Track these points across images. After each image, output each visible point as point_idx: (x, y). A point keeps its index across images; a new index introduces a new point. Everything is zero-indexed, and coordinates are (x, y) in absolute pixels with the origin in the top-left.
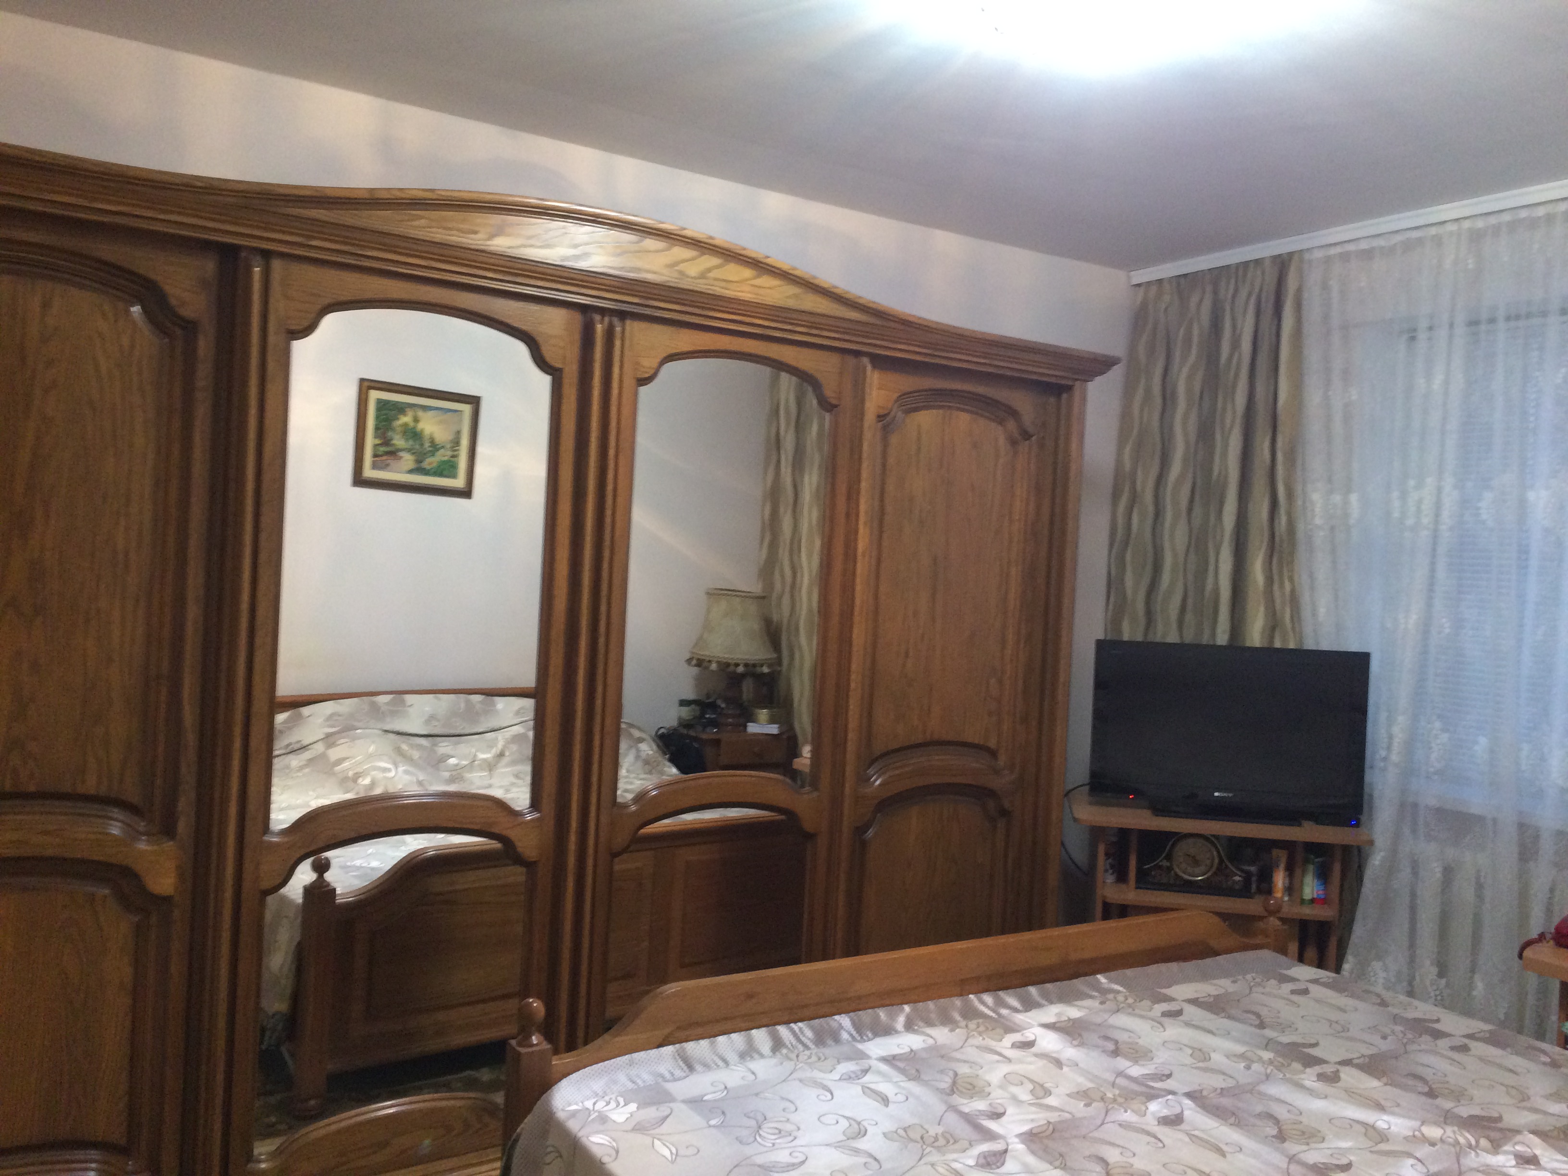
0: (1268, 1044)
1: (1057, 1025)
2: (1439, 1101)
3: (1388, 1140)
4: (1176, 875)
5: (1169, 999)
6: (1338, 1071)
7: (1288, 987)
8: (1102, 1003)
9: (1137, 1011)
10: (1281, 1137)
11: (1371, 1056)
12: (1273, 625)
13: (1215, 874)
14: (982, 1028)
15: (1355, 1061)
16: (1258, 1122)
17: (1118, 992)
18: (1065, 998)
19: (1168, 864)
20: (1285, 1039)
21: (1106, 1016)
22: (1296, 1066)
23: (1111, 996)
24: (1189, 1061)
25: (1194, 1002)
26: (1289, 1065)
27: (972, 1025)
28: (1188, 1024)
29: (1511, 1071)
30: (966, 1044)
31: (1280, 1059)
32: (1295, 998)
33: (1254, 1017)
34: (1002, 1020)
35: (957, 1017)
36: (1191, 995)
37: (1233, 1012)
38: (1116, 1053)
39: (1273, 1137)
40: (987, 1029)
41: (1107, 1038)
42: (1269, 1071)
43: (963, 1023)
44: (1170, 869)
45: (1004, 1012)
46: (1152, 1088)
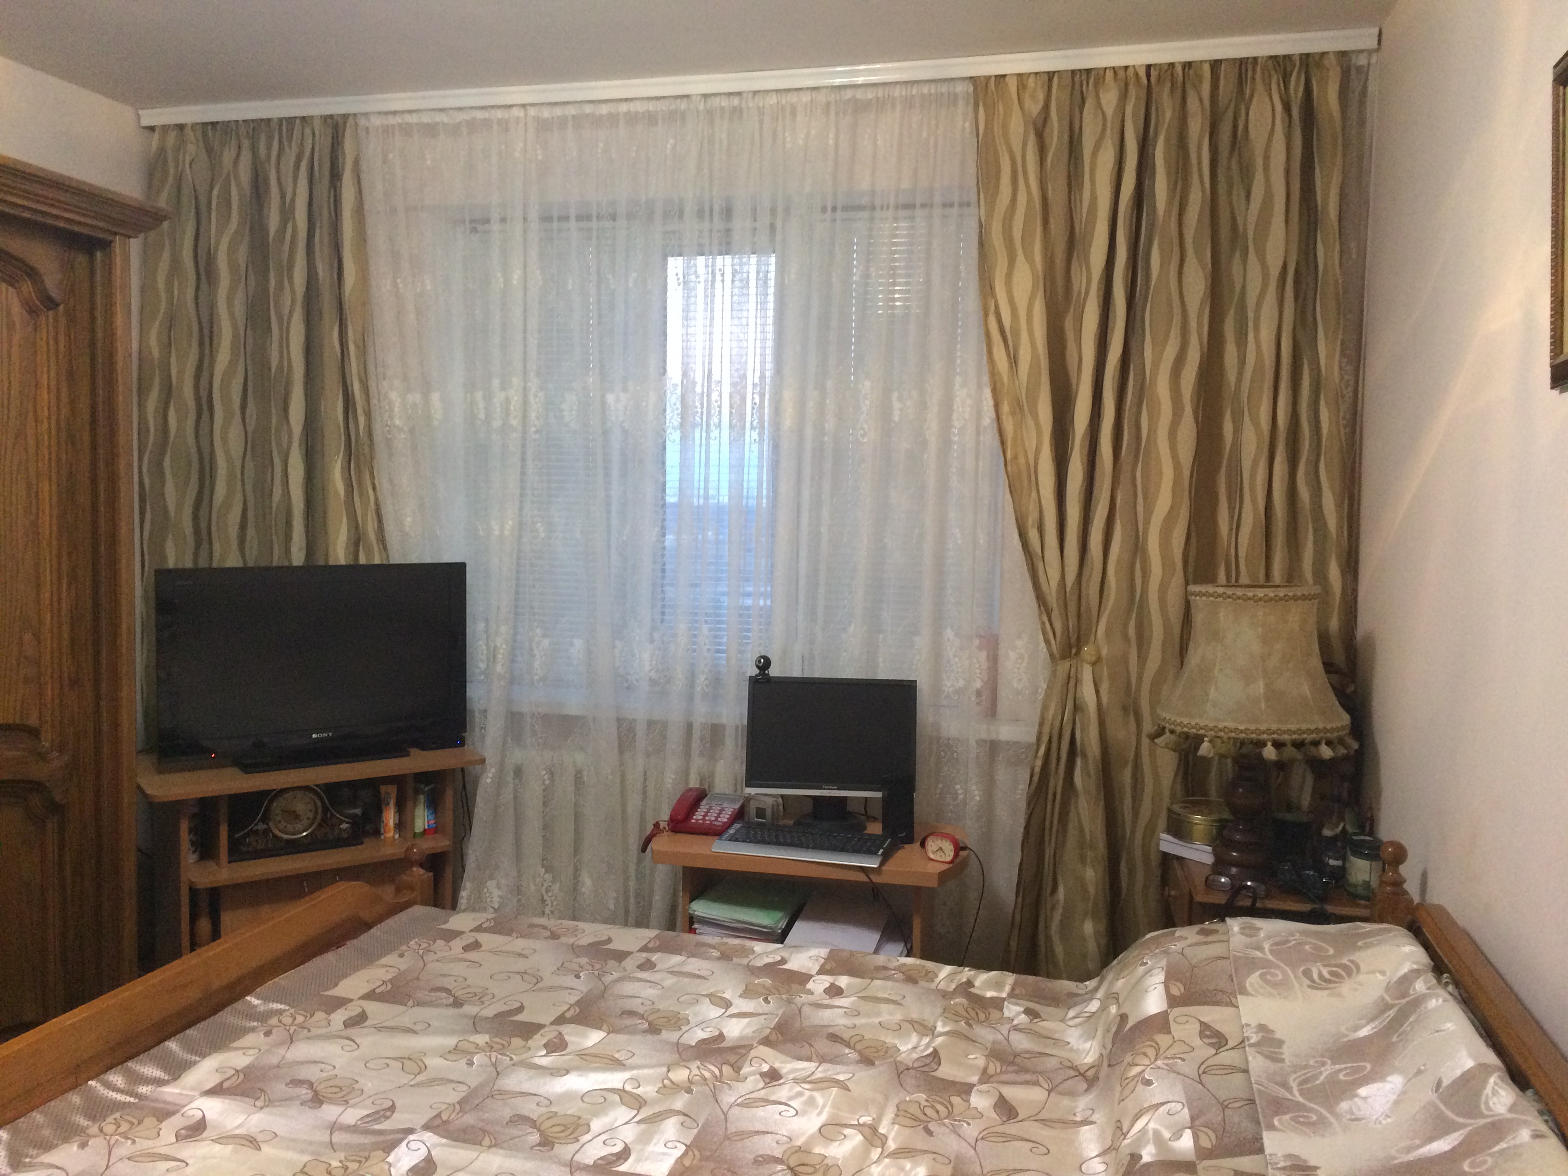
0: (476, 1024)
1: (226, 1085)
2: (665, 1035)
3: (646, 1102)
4: (275, 836)
5: (342, 1002)
6: (560, 1033)
7: (457, 945)
8: (268, 1034)
9: (315, 1031)
10: (546, 1143)
11: (578, 1003)
12: (357, 540)
13: (320, 825)
14: (124, 1127)
15: (568, 1015)
16: (514, 1132)
17: (280, 1012)
18: (218, 1044)
19: (265, 826)
20: (490, 1012)
21: (282, 1051)
22: (517, 1042)
23: (274, 1021)
24: (405, 1079)
25: (371, 996)
26: (509, 1044)
27: (109, 1128)
28: (379, 1029)
29: (699, 977)
30: (112, 1161)
31: (497, 1040)
32: (473, 955)
33: (444, 995)
34: (146, 1103)
35: (83, 1122)
36: (365, 989)
37: (420, 995)
38: (317, 1100)
39: (539, 1145)
40: (132, 1124)
41: (297, 1083)
42: (493, 1060)
43: (94, 1130)
44: (268, 831)
45: (144, 1090)
46: (380, 1132)
